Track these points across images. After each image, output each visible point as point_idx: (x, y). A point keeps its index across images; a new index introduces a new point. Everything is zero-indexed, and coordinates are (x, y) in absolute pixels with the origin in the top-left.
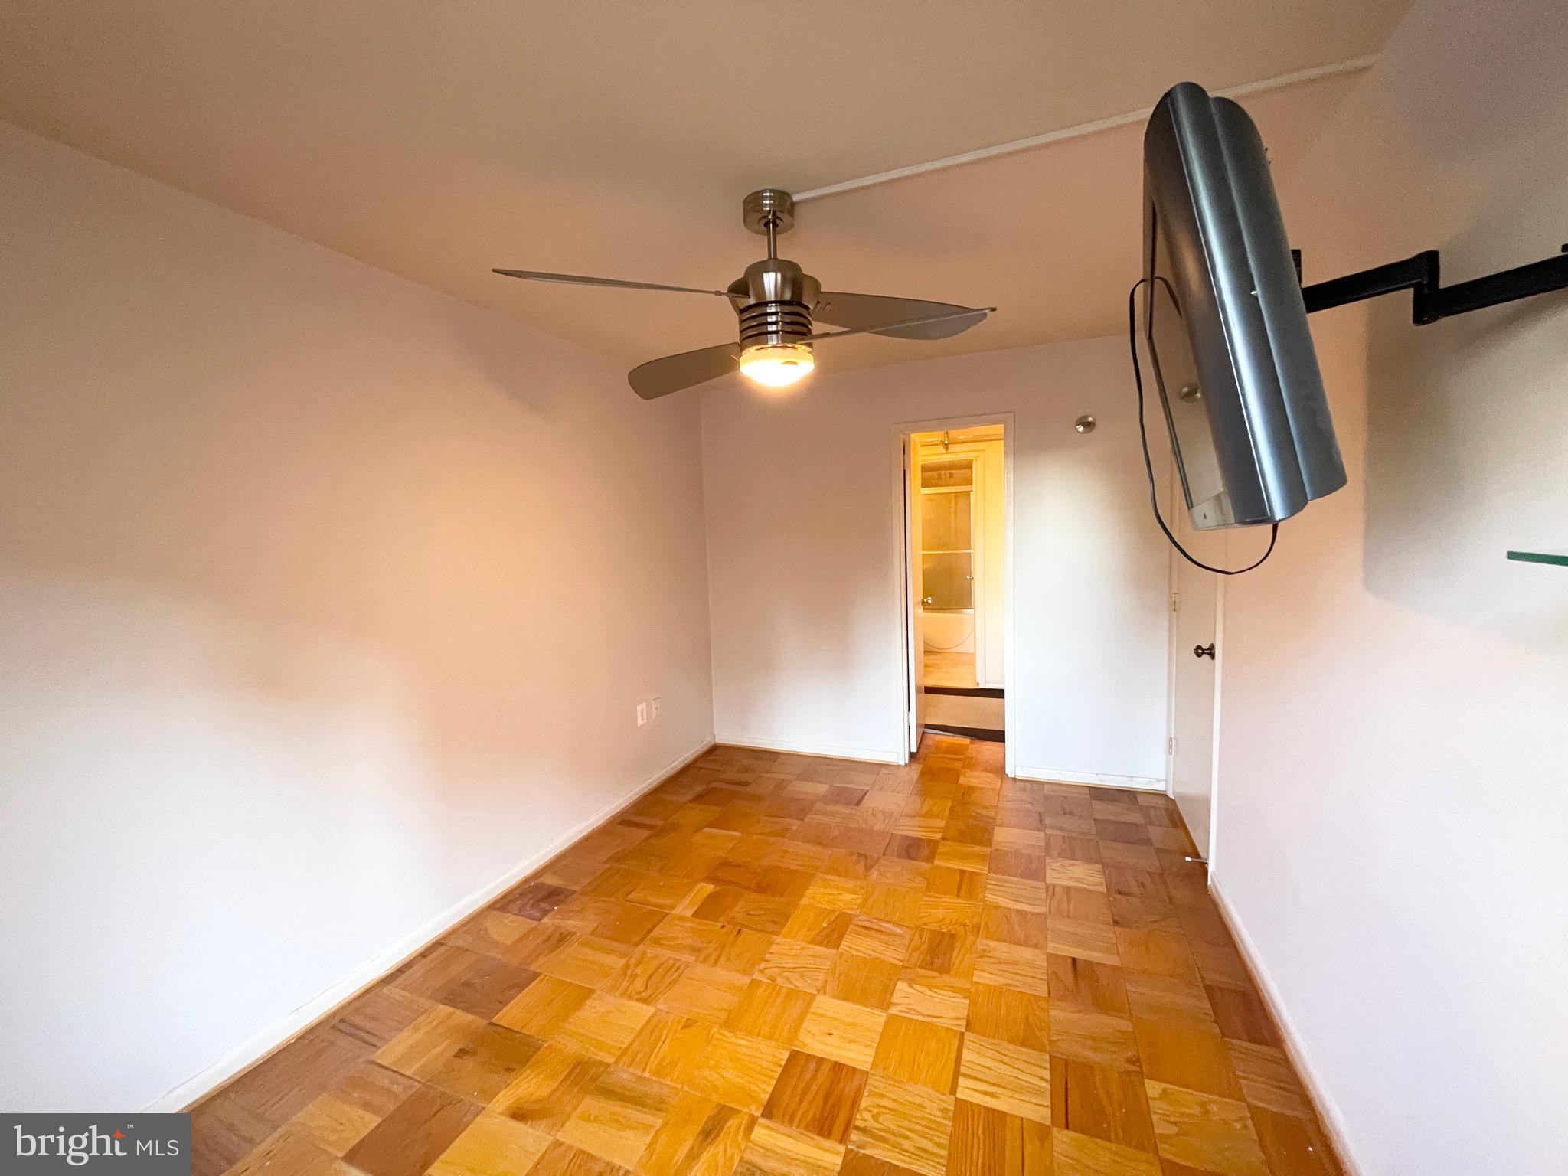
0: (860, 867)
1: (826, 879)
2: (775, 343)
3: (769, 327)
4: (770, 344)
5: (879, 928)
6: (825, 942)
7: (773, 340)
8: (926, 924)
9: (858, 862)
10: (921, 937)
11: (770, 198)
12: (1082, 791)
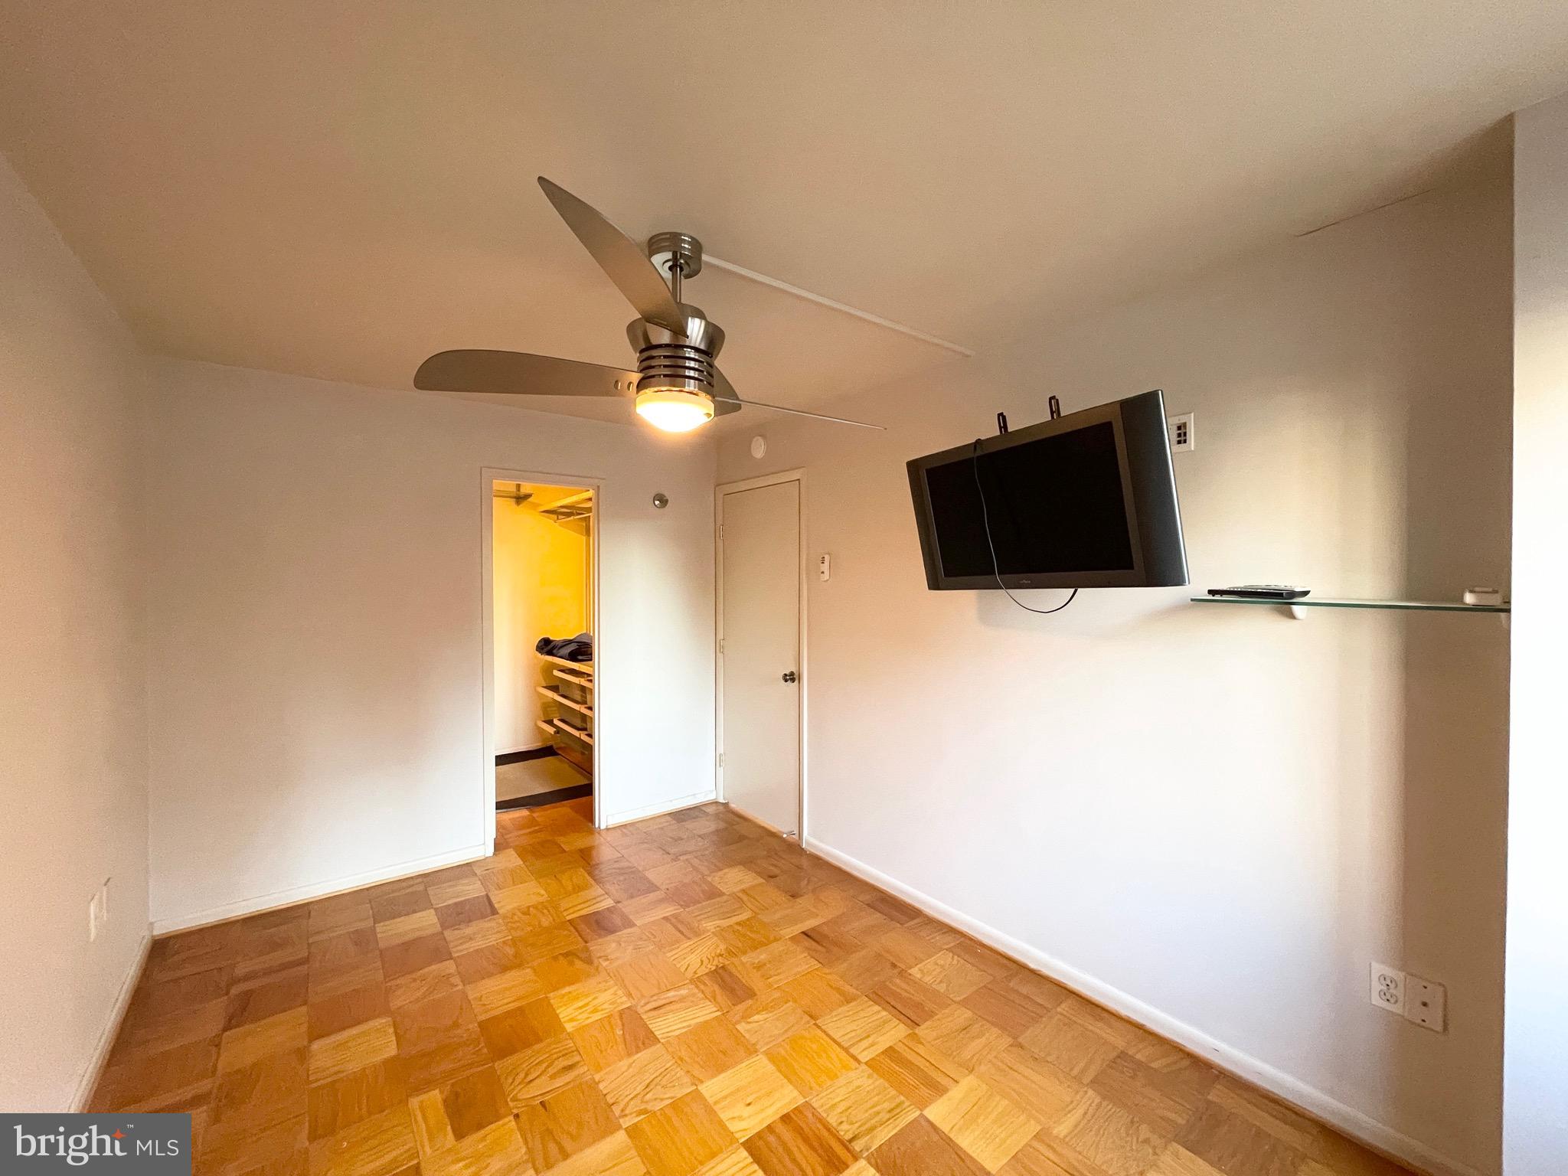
0: (579, 964)
1: (564, 995)
2: (692, 389)
3: (687, 371)
4: (687, 389)
5: (667, 1001)
6: (641, 1045)
7: (691, 386)
8: (695, 973)
9: (571, 963)
10: (705, 984)
11: (689, 243)
12: (663, 820)
